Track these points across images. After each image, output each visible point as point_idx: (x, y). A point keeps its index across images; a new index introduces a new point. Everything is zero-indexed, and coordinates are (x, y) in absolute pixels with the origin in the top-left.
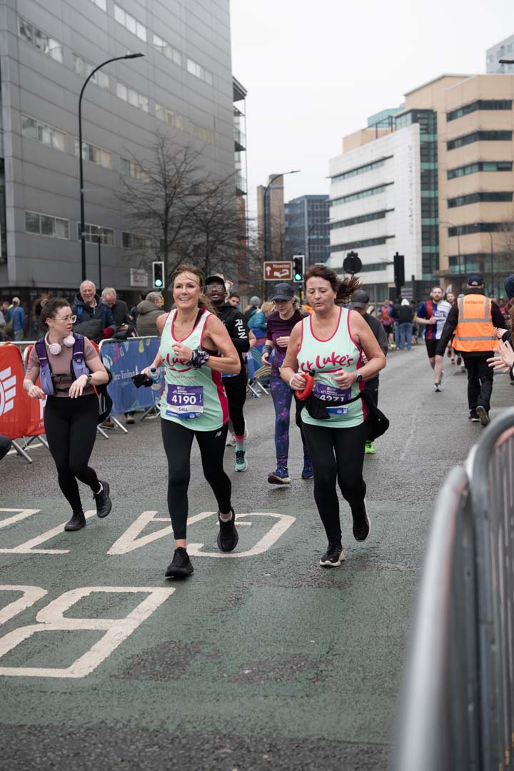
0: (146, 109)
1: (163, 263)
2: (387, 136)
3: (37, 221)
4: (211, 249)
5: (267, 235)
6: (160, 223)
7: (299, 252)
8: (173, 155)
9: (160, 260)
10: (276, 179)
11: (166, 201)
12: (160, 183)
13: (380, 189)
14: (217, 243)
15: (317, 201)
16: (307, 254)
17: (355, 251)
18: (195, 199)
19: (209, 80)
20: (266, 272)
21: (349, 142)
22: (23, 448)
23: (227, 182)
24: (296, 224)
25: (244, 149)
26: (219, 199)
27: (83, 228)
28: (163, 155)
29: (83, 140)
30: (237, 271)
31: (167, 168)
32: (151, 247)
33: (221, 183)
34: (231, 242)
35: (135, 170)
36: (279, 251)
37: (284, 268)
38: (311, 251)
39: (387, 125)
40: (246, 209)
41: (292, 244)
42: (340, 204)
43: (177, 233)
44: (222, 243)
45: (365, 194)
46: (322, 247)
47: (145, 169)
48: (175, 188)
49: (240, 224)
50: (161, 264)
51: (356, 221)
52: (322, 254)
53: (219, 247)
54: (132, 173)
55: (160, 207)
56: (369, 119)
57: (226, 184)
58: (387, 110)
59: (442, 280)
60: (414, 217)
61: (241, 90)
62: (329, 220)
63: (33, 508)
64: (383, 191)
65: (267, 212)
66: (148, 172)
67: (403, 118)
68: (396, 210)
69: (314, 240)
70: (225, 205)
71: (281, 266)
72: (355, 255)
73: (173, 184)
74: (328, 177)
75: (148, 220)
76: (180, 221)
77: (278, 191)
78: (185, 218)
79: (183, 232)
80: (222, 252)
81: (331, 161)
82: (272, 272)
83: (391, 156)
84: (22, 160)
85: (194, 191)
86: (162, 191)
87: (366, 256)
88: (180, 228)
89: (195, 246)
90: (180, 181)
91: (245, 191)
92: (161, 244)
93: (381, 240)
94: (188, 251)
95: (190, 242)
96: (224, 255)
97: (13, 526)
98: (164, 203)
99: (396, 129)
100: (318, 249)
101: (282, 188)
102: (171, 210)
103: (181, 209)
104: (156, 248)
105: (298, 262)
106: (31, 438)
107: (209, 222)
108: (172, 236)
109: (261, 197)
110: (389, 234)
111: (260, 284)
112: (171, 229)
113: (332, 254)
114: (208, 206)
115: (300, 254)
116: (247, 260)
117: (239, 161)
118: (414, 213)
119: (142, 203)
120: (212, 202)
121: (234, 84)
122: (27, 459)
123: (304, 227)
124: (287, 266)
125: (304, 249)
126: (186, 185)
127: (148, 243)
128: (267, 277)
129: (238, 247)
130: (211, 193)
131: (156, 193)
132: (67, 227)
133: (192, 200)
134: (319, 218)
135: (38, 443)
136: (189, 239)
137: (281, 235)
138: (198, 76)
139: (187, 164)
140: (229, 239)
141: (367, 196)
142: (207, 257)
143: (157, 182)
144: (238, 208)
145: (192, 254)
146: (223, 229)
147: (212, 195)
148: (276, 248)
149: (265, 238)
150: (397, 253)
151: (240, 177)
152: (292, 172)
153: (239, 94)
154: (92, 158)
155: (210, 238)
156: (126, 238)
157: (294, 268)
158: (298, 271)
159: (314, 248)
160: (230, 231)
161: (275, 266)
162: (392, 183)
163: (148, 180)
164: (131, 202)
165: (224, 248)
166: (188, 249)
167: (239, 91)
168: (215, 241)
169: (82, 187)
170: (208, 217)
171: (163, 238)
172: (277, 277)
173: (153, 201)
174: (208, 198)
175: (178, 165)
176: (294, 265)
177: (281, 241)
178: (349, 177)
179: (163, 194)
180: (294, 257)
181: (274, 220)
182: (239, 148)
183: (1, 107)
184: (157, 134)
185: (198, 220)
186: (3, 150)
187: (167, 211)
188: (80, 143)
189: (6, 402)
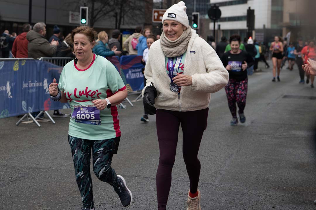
1: (87, 8)
9: (85, 6)
20: (154, 16)
50: (86, 9)
59: (284, 30)
72: (217, 7)
82: (159, 17)
93: (244, 1)
128: (155, 20)
150: (249, 8)
161: (161, 12)
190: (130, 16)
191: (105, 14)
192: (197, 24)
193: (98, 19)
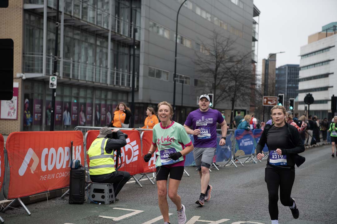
0: (209, 20)
1: (213, 94)
2: (332, 36)
3: (154, 71)
4: (237, 89)
5: (266, 83)
6: (213, 75)
7: (282, 92)
8: (221, 42)
9: (211, 93)
10: (273, 56)
11: (216, 64)
12: (214, 55)
13: (326, 63)
14: (240, 86)
15: (293, 67)
16: (286, 94)
17: (311, 93)
18: (231, 64)
19: (241, 6)
20: (264, 101)
21: (311, 39)
22: (139, 180)
23: (247, 56)
24: (282, 79)
25: (257, 41)
26: (243, 64)
27: (175, 76)
28: (216, 42)
29: (178, 34)
30: (250, 100)
31: (218, 48)
32: (208, 87)
33: (244, 57)
34: (247, 85)
35: (202, 49)
36: (272, 92)
37: (273, 100)
38: (288, 92)
39: (333, 30)
40: (256, 70)
41: (279, 88)
42: (305, 69)
43: (221, 80)
44: (243, 86)
45: (318, 65)
46: (294, 91)
47: (207, 49)
48: (221, 58)
49: (252, 77)
50: (212, 95)
51: (313, 78)
52: (294, 94)
53: (242, 88)
54: (201, 50)
55: (213, 67)
56: (323, 27)
57: (247, 57)
58: (333, 23)
61: (257, 12)
62: (298, 77)
63: (140, 210)
64: (328, 64)
65: (267, 72)
66: (209, 50)
68: (334, 73)
69: (290, 87)
70: (246, 67)
71: (272, 99)
72: (311, 95)
73: (220, 56)
74: (299, 56)
75: (207, 73)
76: (223, 74)
77: (273, 62)
78: (225, 73)
79: (224, 80)
80: (243, 90)
81: (301, 48)
82: (267, 102)
83: (334, 46)
84: (149, 42)
85: (231, 60)
86: (215, 60)
87: (316, 96)
88: (222, 78)
89: (229, 87)
90: (224, 55)
91: (256, 61)
92: (213, 85)
93: (326, 89)
94: (226, 89)
95: (227, 85)
96: (244, 92)
97: (130, 218)
98: (216, 66)
100: (292, 91)
101: (275, 61)
102: (219, 69)
103: (224, 69)
104: (210, 87)
105: (281, 97)
106: (143, 175)
107: (237, 76)
108: (219, 82)
109: (264, 64)
110: (330, 85)
111: (261, 107)
112: (218, 78)
113: (299, 94)
114: (237, 68)
115: (282, 93)
116: (255, 95)
117: (254, 46)
119: (205, 65)
120: (239, 66)
121: (254, 8)
122: (139, 185)
123: (285, 80)
124: (275, 99)
125: (285, 91)
126: (226, 57)
127: (206, 85)
128: (264, 104)
129: (251, 89)
130: (239, 62)
131: (212, 60)
132: (168, 75)
133: (229, 65)
134: (293, 76)
135: (146, 178)
136: (227, 84)
137: (273, 84)
138: (236, 4)
139: (228, 47)
140: (246, 84)
141: (320, 66)
142: (235, 92)
143: (212, 55)
144: (252, 69)
145: (228, 91)
146: (244, 79)
147: (240, 62)
148: (270, 89)
149: (265, 85)
150: (333, 95)
151: (254, 54)
152: (281, 52)
153: (256, 13)
154: (182, 42)
155: (237, 84)
156: (196, 82)
157: (278, 100)
158: (281, 101)
159: (290, 91)
160: (246, 80)
161: (269, 99)
162: (333, 60)
163: (208, 54)
164: (199, 64)
165: (244, 88)
166: (226, 88)
167: (256, 12)
168: (239, 85)
169: (176, 56)
170: (237, 73)
171: (214, 82)
172: (269, 104)
173: (210, 64)
174: (237, 64)
175: (224, 47)
176: (279, 98)
177: (273, 87)
178: (310, 56)
179: (215, 61)
180: (279, 95)
181: (270, 76)
182: (254, 40)
183: (140, 16)
184: (214, 32)
185: (232, 75)
186: (140, 37)
187: (216, 69)
188: (177, 35)
189: (134, 157)
190: (242, 100)
191: (223, 99)
192: (293, 107)
193: (219, 102)
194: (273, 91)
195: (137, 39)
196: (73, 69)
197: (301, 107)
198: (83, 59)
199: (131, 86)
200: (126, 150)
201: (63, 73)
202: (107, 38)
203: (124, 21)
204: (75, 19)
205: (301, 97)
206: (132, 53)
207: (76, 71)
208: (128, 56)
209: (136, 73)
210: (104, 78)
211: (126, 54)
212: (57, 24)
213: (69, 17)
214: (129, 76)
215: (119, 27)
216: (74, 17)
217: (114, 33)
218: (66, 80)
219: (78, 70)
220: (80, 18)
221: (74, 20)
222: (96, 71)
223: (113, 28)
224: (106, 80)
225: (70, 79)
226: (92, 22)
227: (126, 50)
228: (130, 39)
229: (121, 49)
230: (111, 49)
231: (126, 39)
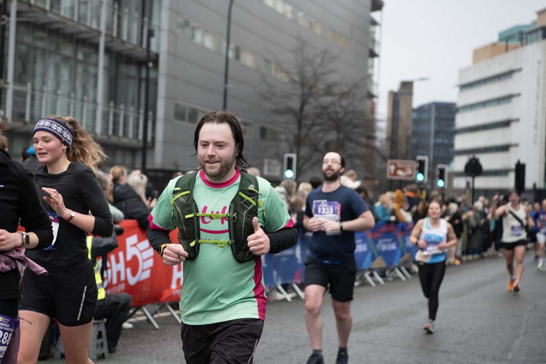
0: (290, 15)
1: (294, 156)
3: (184, 111)
5: (394, 137)
6: (295, 119)
7: (424, 154)
8: (311, 58)
10: (407, 86)
11: (302, 99)
12: (297, 82)
13: (506, 100)
14: (346, 140)
15: (444, 108)
16: (432, 157)
18: (329, 99)
20: (390, 170)
21: (480, 54)
22: (152, 316)
23: (360, 85)
24: (424, 128)
25: (378, 56)
26: (351, 100)
28: (302, 57)
29: (231, 40)
30: (364, 168)
31: (305, 69)
32: (286, 141)
33: (354, 86)
34: (359, 140)
35: (276, 70)
36: (404, 152)
37: (407, 168)
38: (435, 154)
39: (518, 40)
40: (376, 111)
41: (417, 146)
42: (467, 111)
43: (310, 129)
44: (350, 140)
45: (492, 103)
46: (445, 151)
47: (285, 69)
48: (311, 88)
49: (369, 124)
52: (446, 156)
54: (273, 72)
55: (295, 104)
56: (500, 34)
57: (358, 87)
58: (518, 27)
60: (539, 128)
61: (379, 3)
62: (454, 126)
64: (508, 102)
65: (396, 115)
66: (287, 73)
67: (534, 35)
68: (521, 120)
69: (439, 144)
70: (357, 106)
71: (404, 165)
72: (477, 160)
73: (310, 84)
74: (456, 86)
75: (284, 116)
76: (314, 117)
77: (408, 96)
78: (318, 116)
79: (316, 128)
80: (351, 148)
81: (460, 71)
83: (520, 70)
84: (176, 56)
85: (328, 91)
86: (299, 90)
87: (487, 162)
88: (313, 125)
89: (325, 142)
90: (315, 82)
91: (376, 95)
92: (295, 138)
93: (505, 148)
95: (322, 139)
96: (352, 152)
98: (300, 101)
99: (526, 44)
100: (442, 152)
101: (411, 94)
102: (307, 108)
104: (290, 141)
105: (422, 163)
106: (159, 307)
107: (340, 121)
108: (306, 132)
109: (391, 101)
110: (513, 143)
111: (385, 181)
112: (305, 125)
113: (456, 158)
114: (341, 107)
115: (424, 156)
116: (373, 158)
117: (372, 67)
118: (539, 124)
119: (280, 100)
120: (344, 103)
122: (153, 326)
123: (429, 132)
124: (411, 166)
125: (430, 151)
126: (321, 86)
127: (283, 137)
128: (391, 175)
129: (367, 146)
130: (343, 95)
131: (293, 92)
133: (326, 100)
134: (445, 123)
136: (320, 135)
137: (408, 139)
139: (324, 67)
140: (357, 137)
141: (493, 106)
143: (293, 82)
144: (369, 109)
146: (353, 128)
147: (345, 96)
148: (402, 148)
149: (393, 139)
150: (519, 161)
151: (371, 82)
152: (422, 79)
153: (377, 5)
154: (237, 57)
155: (341, 136)
156: (263, 132)
157: (417, 168)
158: (421, 170)
159: (439, 151)
161: (399, 165)
162: (519, 95)
163: (287, 80)
164: (269, 99)
165: (353, 145)
167: (377, 3)
169: (226, 82)
170: (340, 116)
171: (296, 132)
172: (400, 176)
173: (290, 99)
174: (340, 99)
175: (316, 67)
176: (417, 165)
177: (407, 143)
178: (476, 87)
179: (299, 92)
180: (419, 158)
181: (402, 122)
182: (373, 55)
183: (160, 7)
184: (298, 39)
185: (330, 119)
186: (158, 46)
187: (302, 109)
188: (228, 43)
189: (143, 271)
192: (444, 181)
194: (407, 151)
195: (153, 49)
196: (32, 105)
197: (460, 183)
198: (50, 85)
199: (141, 137)
200: (129, 258)
201: (13, 113)
202: (96, 47)
203: (130, 15)
204: (36, 9)
205: (459, 163)
206: (144, 74)
207: (37, 108)
208: (136, 82)
209: (150, 114)
210: (90, 122)
211: (131, 78)
212: (3, 20)
213: (25, 8)
214: (138, 120)
215: (119, 26)
216: (36, 6)
217: (109, 39)
218: (18, 125)
219: (41, 106)
220: (48, 7)
221: (35, 12)
222: (75, 108)
223: (109, 27)
224: (94, 127)
225: (26, 123)
226: (68, 15)
227: (133, 71)
228: (140, 50)
229: (124, 69)
230: (105, 68)
231: (132, 49)
